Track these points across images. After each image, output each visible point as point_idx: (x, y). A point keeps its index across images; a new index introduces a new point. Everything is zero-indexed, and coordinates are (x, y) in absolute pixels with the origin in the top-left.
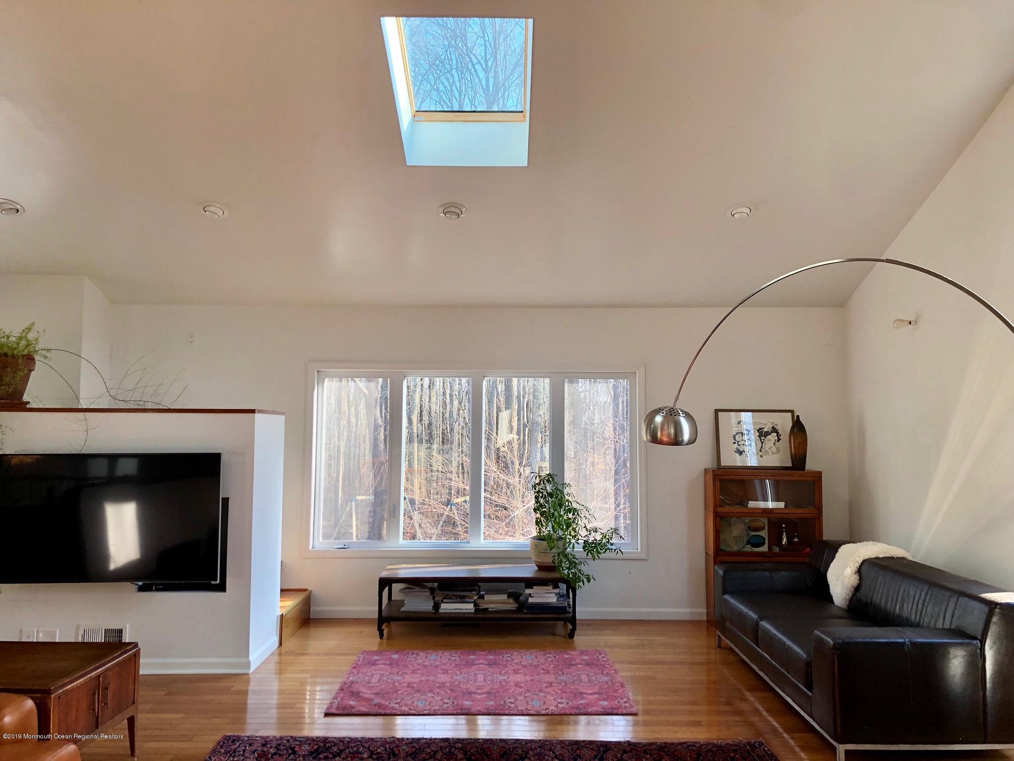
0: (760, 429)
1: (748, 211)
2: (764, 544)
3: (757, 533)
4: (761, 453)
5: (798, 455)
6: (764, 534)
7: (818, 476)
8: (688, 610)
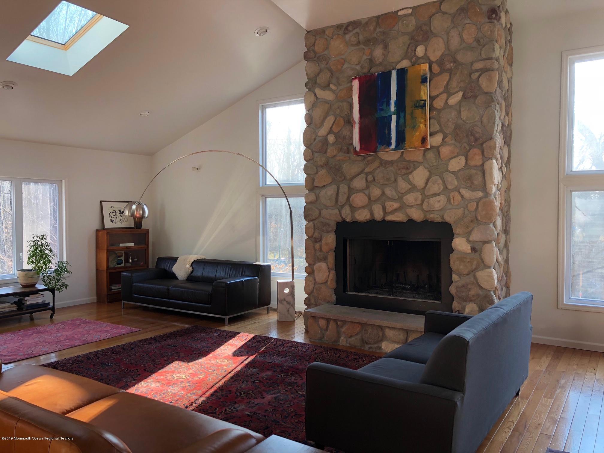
0: (120, 210)
1: (148, 113)
2: (122, 263)
3: (120, 258)
4: (121, 222)
5: (139, 222)
6: (122, 258)
7: (147, 230)
8: (88, 298)
